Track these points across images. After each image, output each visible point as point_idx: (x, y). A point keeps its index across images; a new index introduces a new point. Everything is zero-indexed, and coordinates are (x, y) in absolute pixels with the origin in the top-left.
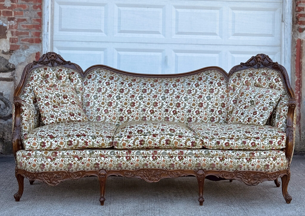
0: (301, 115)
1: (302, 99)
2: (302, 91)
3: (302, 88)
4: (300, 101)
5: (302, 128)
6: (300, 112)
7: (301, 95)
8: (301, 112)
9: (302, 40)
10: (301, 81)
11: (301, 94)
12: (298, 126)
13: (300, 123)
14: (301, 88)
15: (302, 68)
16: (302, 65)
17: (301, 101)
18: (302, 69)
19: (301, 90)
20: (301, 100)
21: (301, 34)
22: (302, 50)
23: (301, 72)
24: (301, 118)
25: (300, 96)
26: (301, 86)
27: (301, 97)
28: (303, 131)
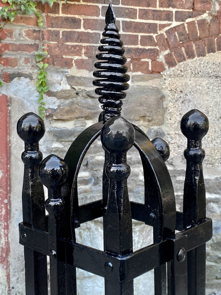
0: (10, 246)
1: (12, 215)
2: (11, 199)
3: (12, 192)
4: (7, 218)
5: (11, 271)
6: (8, 239)
7: (10, 207)
8: (10, 239)
9: (10, 98)
10: (10, 180)
11: (10, 204)
12: (5, 267)
13: (8, 261)
14: (10, 193)
15: (10, 153)
16: (10, 147)
17: (9, 219)
18: (10, 156)
19: (10, 197)
20: (10, 217)
21: (7, 86)
22: (10, 117)
23: (10, 162)
24: (10, 251)
25: (7, 208)
26: (10, 190)
27: (10, 210)
28: (14, 275)
